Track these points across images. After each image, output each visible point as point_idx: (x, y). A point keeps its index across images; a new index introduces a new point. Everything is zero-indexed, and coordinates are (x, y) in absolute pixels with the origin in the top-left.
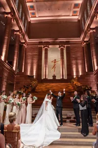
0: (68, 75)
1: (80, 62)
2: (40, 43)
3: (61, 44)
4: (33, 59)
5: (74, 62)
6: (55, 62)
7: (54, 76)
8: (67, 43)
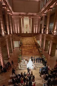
0: (32, 31)
1: (37, 26)
2: (20, 15)
3: (30, 16)
4: (17, 24)
5: (34, 26)
6: (27, 26)
7: (27, 32)
8: (33, 15)
